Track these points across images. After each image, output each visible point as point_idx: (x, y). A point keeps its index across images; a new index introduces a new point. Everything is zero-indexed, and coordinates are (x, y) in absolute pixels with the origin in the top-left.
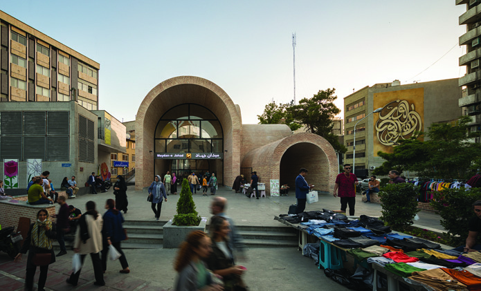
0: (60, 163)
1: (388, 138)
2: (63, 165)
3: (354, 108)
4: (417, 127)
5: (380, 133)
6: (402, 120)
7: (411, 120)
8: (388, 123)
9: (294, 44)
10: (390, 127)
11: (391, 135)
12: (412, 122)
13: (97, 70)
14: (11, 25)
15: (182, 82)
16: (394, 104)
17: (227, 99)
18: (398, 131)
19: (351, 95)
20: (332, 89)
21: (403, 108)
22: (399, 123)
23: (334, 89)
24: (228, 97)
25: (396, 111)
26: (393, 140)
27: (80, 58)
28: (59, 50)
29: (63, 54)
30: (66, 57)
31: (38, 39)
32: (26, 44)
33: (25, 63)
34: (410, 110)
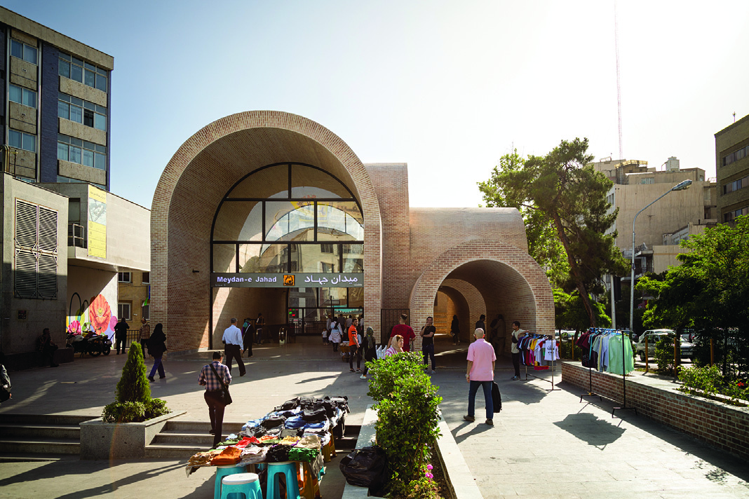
3: (735, 159)
13: (108, 71)
15: (253, 124)
17: (352, 160)
19: (728, 129)
20: (582, 140)
23: (586, 140)
24: (354, 156)
27: (64, 47)
28: (12, 28)
29: (22, 38)
30: (28, 46)
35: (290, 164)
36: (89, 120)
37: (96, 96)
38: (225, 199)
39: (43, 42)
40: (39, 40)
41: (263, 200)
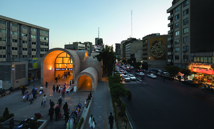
1: (155, 54)
2: (9, 82)
4: (164, 51)
5: (152, 52)
6: (159, 47)
7: (162, 48)
8: (154, 49)
9: (132, 14)
10: (155, 50)
11: (156, 53)
12: (162, 49)
13: (49, 31)
14: (11, 21)
16: (157, 42)
18: (158, 52)
21: (159, 43)
22: (158, 48)
25: (157, 44)
26: (156, 55)
28: (32, 27)
30: (35, 29)
31: (22, 24)
32: (18, 27)
33: (18, 33)
34: (162, 44)
37: (46, 35)
38: (57, 57)
39: (37, 28)
41: (63, 57)
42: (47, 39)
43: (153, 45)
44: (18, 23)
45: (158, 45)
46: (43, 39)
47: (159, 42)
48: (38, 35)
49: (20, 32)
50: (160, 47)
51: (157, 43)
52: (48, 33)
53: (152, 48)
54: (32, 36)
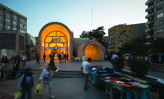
0: (13, 51)
2: (14, 51)
3: (111, 33)
5: (120, 41)
7: (130, 37)
8: (122, 38)
9: (92, 11)
11: (123, 41)
13: (26, 20)
15: (54, 24)
18: (126, 40)
22: (126, 37)
27: (20, 16)
28: (13, 13)
29: (15, 14)
30: (16, 16)
31: (6, 9)
32: (2, 11)
33: (2, 17)
34: (130, 33)
35: (56, 31)
36: (24, 26)
37: (25, 23)
38: (47, 36)
39: (18, 15)
40: (17, 15)
41: (52, 37)
42: (25, 27)
43: (121, 34)
44: (2, 7)
45: (126, 35)
46: (22, 26)
47: (127, 32)
48: (18, 22)
49: (4, 16)
50: (128, 36)
51: (125, 33)
52: (26, 21)
53: (120, 37)
54: (14, 22)
